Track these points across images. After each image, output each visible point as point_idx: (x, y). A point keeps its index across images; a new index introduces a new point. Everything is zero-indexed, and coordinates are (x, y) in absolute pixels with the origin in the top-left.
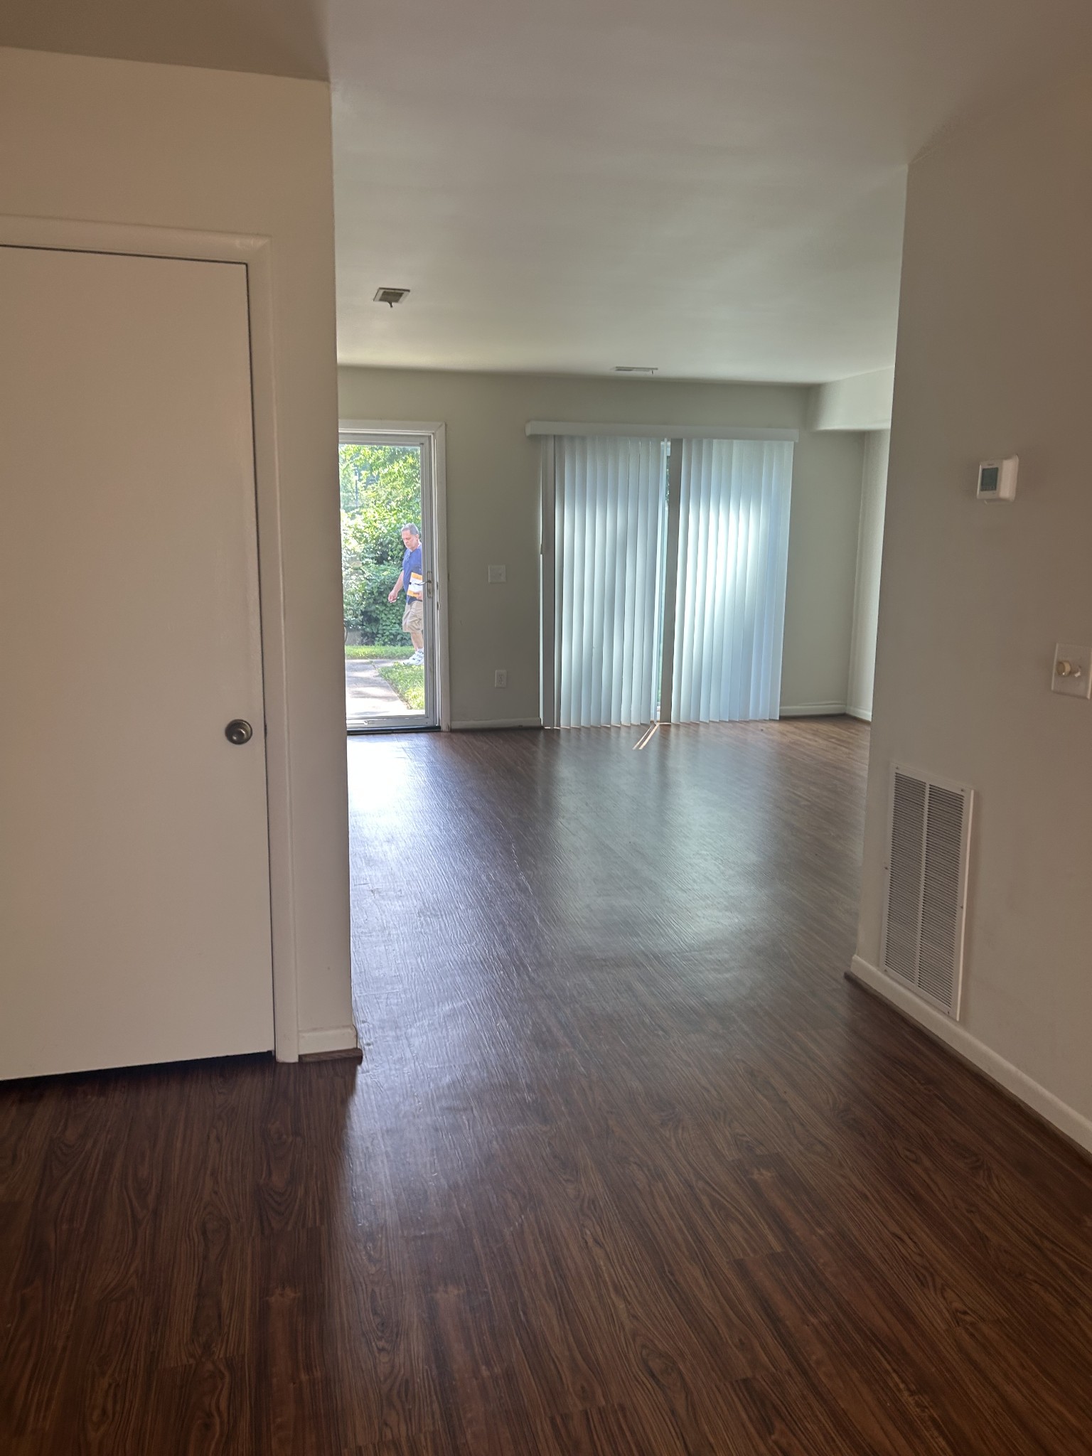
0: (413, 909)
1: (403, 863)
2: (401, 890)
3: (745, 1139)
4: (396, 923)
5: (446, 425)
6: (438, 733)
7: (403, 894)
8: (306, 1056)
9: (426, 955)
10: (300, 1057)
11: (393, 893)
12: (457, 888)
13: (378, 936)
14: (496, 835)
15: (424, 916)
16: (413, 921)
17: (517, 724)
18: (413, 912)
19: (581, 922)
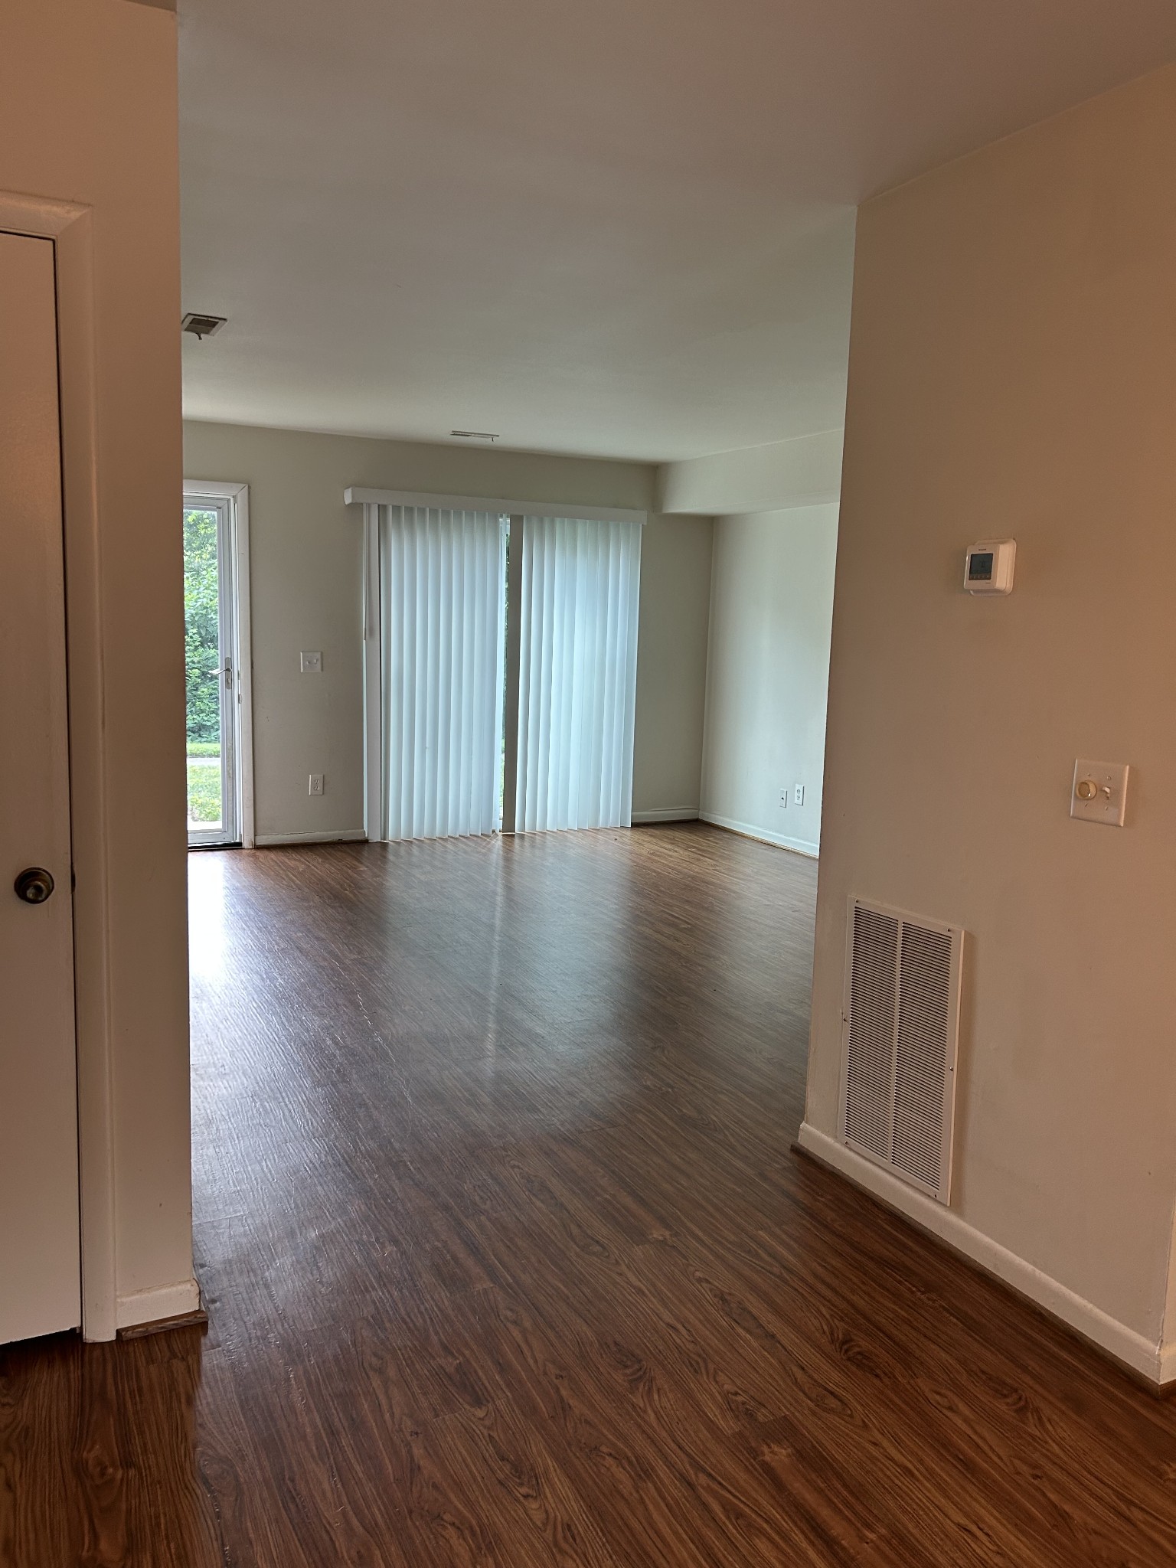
0: (244, 1092)
1: (221, 1026)
2: (223, 1066)
3: (739, 1399)
4: (224, 1113)
5: (249, 487)
6: (240, 851)
7: (227, 1071)
8: (127, 1329)
9: (271, 1157)
10: (118, 1332)
11: (213, 1069)
12: (297, 1058)
13: (203, 1133)
14: (334, 982)
15: (261, 1100)
16: (247, 1108)
17: (335, 838)
18: (245, 1095)
19: (464, 1096)
